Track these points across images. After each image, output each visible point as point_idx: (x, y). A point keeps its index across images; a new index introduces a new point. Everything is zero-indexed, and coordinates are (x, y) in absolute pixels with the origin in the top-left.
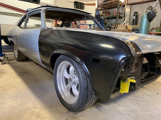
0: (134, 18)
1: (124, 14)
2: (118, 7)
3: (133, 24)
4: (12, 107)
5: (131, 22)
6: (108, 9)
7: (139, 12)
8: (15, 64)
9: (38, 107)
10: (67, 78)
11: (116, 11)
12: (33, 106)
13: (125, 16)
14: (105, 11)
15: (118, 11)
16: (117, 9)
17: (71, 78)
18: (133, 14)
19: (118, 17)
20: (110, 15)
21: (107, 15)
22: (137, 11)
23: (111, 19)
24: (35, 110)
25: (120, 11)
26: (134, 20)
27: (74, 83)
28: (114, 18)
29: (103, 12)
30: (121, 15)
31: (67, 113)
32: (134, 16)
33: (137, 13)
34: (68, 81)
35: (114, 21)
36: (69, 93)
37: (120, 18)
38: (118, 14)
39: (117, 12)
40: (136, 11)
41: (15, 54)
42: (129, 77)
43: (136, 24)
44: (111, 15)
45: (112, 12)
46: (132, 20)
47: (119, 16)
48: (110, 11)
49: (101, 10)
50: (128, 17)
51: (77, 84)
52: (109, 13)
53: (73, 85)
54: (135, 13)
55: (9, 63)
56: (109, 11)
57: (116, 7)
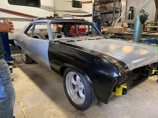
0: (130, 12)
1: (120, 9)
2: (114, 2)
3: (129, 19)
4: (33, 109)
5: (127, 16)
6: (104, 3)
7: (134, 6)
8: (24, 67)
9: (53, 107)
10: (75, 84)
11: (113, 6)
12: (49, 107)
13: (121, 10)
14: (101, 6)
15: (114, 6)
16: (113, 3)
17: (78, 84)
18: (129, 9)
19: (114, 12)
20: (106, 10)
21: (104, 10)
22: (133, 6)
23: (108, 13)
24: (51, 110)
25: (117, 6)
26: (129, 15)
27: (81, 89)
28: (111, 12)
29: (100, 7)
30: (117, 10)
31: (76, 111)
32: (130, 10)
33: (133, 7)
34: (75, 86)
35: (111, 15)
36: (76, 95)
37: (117, 12)
38: (114, 9)
39: (114, 8)
40: (131, 6)
41: (23, 58)
42: (122, 84)
43: (132, 18)
44: (108, 10)
45: (109, 7)
46: (128, 15)
47: (116, 11)
48: (107, 5)
49: (98, 5)
50: (124, 11)
51: (82, 89)
52: (106, 8)
53: (79, 90)
54: (130, 7)
55: (19, 67)
56: (105, 5)
57: (113, 2)
